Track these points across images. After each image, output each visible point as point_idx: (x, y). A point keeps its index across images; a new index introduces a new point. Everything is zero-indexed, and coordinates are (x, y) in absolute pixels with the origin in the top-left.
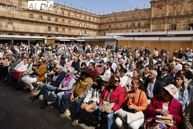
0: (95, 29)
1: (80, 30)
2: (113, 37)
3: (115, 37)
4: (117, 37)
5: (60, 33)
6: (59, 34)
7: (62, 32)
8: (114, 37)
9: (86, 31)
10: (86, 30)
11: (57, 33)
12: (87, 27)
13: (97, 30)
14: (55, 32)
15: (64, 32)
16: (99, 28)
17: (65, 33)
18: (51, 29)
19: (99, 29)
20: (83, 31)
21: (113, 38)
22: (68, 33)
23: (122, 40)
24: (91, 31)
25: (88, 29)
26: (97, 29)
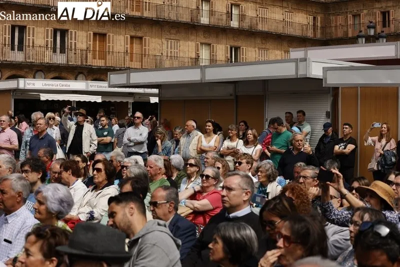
0: (297, 33)
1: (204, 41)
2: (301, 65)
3: (316, 71)
4: (326, 70)
5: (75, 61)
6: (72, 63)
7: (90, 56)
8: (307, 68)
9: (237, 49)
10: (236, 44)
11: (60, 59)
12: (246, 25)
13: (311, 39)
14: (49, 53)
15: (103, 56)
16: (323, 28)
17: (108, 57)
18: (28, 38)
19: (319, 36)
20: (222, 50)
21: (301, 73)
22: (128, 58)
23: (365, 87)
24: (268, 46)
25: (250, 34)
26: (310, 34)
